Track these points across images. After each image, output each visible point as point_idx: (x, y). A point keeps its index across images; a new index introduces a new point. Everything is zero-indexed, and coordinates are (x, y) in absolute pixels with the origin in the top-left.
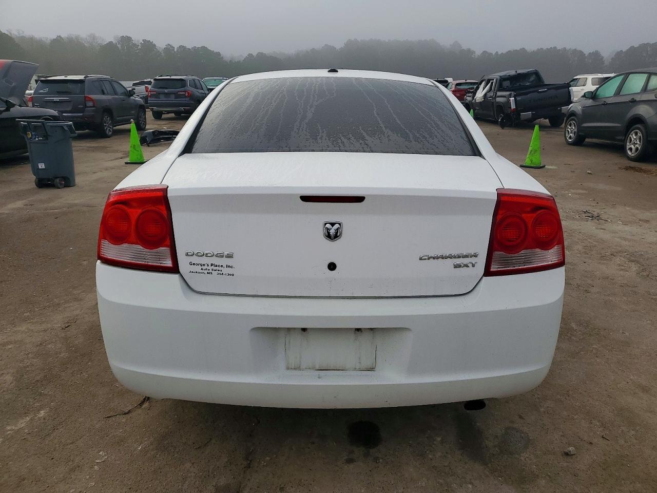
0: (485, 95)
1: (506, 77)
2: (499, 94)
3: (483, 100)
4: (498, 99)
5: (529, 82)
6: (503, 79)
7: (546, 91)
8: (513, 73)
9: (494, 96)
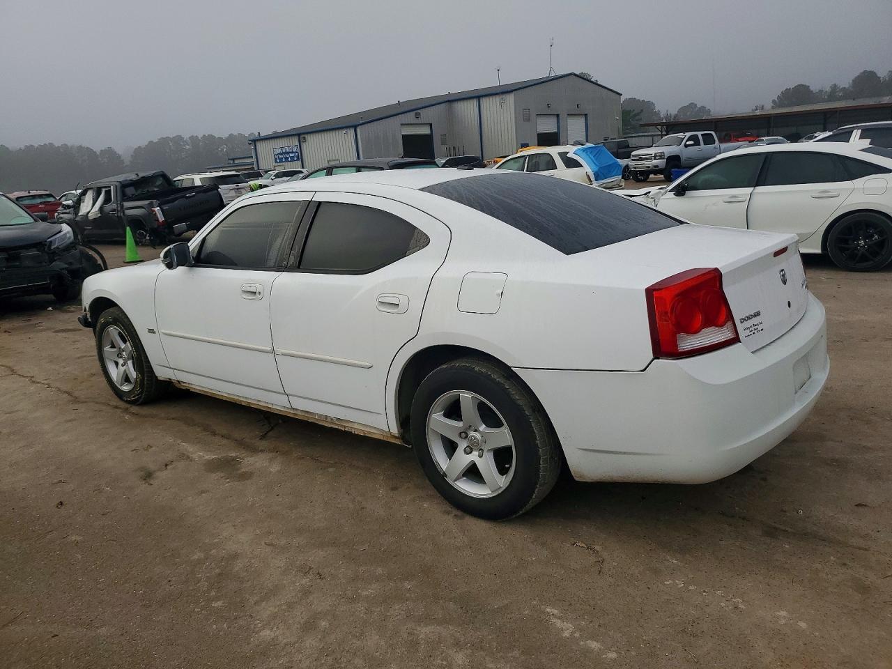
0: (101, 209)
1: (127, 183)
2: (127, 204)
3: (99, 215)
4: (129, 212)
5: (156, 187)
6: (124, 186)
7: (194, 195)
8: (133, 177)
9: (119, 209)
